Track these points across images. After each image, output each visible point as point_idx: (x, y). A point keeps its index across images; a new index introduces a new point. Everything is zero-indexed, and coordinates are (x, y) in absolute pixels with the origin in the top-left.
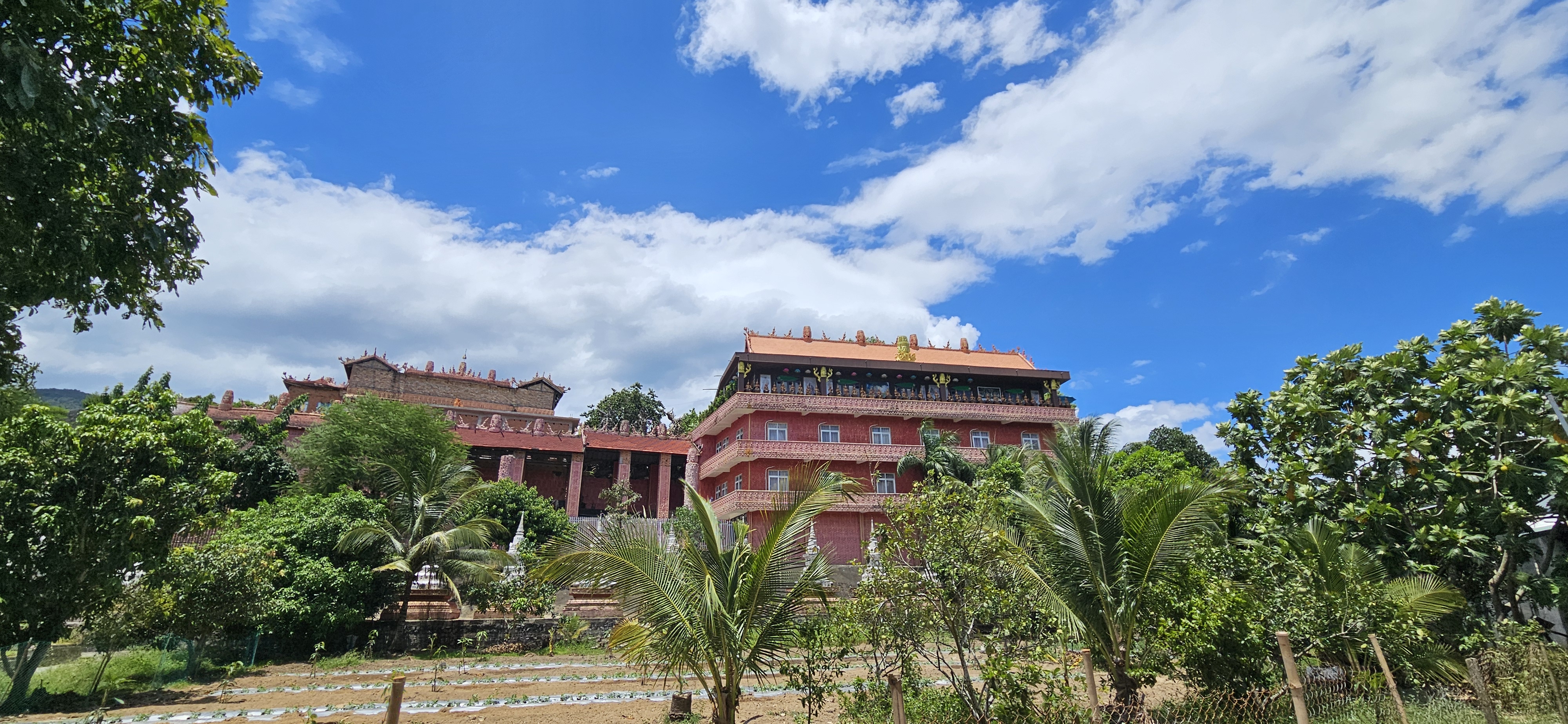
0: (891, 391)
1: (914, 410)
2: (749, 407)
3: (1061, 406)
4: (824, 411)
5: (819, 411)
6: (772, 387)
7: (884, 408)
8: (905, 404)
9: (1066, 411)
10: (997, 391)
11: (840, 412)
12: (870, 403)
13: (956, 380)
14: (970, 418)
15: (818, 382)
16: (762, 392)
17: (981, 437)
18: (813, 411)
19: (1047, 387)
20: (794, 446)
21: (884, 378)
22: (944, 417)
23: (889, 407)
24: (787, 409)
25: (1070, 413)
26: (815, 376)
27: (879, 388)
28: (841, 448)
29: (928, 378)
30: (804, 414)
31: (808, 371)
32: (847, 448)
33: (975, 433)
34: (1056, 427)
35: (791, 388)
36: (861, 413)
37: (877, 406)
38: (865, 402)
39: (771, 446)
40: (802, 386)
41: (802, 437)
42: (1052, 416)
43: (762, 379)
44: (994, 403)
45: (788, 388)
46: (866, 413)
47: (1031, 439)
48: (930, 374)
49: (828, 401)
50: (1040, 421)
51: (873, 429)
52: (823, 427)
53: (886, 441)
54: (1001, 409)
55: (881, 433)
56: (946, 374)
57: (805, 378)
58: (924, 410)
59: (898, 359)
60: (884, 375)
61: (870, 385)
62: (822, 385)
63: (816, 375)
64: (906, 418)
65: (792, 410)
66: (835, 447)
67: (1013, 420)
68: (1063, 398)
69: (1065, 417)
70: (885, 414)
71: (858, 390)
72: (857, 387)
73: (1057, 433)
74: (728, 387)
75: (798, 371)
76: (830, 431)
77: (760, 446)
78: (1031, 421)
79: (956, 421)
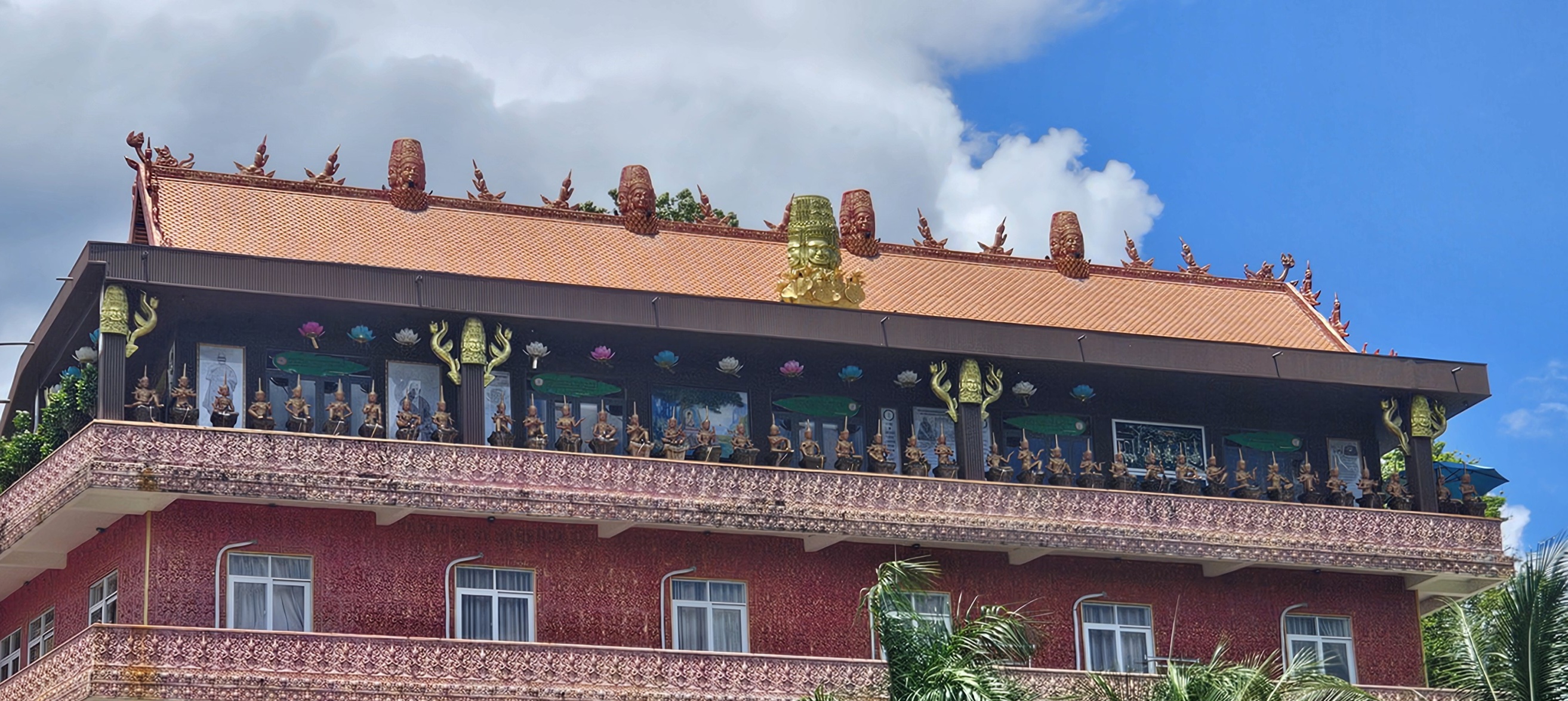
0: (758, 429)
1: (849, 510)
2: (147, 482)
3: (1446, 507)
4: (471, 509)
5: (450, 507)
6: (250, 398)
7: (724, 500)
8: (812, 486)
9: (1463, 528)
10: (1189, 438)
11: (538, 512)
12: (665, 480)
13: (1025, 388)
14: (1077, 547)
15: (446, 381)
16: (205, 422)
17: (1117, 628)
18: (426, 508)
19: (1394, 425)
20: (339, 653)
21: (729, 376)
22: (970, 544)
23: (744, 498)
24: (314, 498)
25: (1479, 535)
26: (434, 359)
27: (705, 414)
28: (540, 663)
29: (909, 376)
30: (387, 518)
31: (407, 336)
32: (563, 664)
33: (1097, 613)
34: (1423, 590)
35: (334, 405)
36: (625, 521)
37: (695, 489)
38: (644, 475)
39: (242, 652)
40: (381, 399)
41: (378, 615)
42: (1408, 548)
43: (206, 366)
44: (1178, 487)
45: (320, 406)
46: (646, 519)
47: (1319, 640)
48: (920, 362)
49: (491, 465)
50: (1359, 567)
51: (678, 589)
52: (467, 578)
53: (730, 637)
54: (1205, 514)
55: (707, 604)
56: (985, 365)
57: (393, 367)
58: (890, 513)
59: (789, 294)
60: (730, 363)
61: (668, 400)
62: (464, 396)
63: (444, 352)
64: (813, 544)
65: (337, 499)
66: (518, 663)
67: (1249, 559)
68: (1457, 473)
69: (1460, 550)
70: (729, 526)
71: (617, 421)
72: (615, 411)
73: (1426, 619)
74: (55, 394)
75: (361, 333)
76: (495, 594)
77: (193, 651)
78: (1324, 564)
79: (1016, 560)
